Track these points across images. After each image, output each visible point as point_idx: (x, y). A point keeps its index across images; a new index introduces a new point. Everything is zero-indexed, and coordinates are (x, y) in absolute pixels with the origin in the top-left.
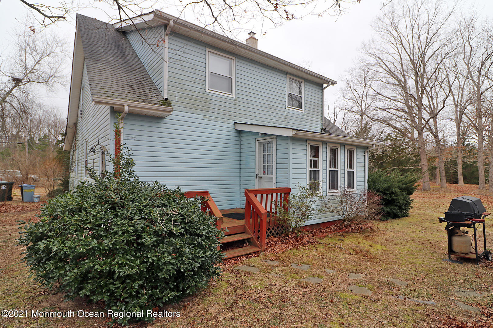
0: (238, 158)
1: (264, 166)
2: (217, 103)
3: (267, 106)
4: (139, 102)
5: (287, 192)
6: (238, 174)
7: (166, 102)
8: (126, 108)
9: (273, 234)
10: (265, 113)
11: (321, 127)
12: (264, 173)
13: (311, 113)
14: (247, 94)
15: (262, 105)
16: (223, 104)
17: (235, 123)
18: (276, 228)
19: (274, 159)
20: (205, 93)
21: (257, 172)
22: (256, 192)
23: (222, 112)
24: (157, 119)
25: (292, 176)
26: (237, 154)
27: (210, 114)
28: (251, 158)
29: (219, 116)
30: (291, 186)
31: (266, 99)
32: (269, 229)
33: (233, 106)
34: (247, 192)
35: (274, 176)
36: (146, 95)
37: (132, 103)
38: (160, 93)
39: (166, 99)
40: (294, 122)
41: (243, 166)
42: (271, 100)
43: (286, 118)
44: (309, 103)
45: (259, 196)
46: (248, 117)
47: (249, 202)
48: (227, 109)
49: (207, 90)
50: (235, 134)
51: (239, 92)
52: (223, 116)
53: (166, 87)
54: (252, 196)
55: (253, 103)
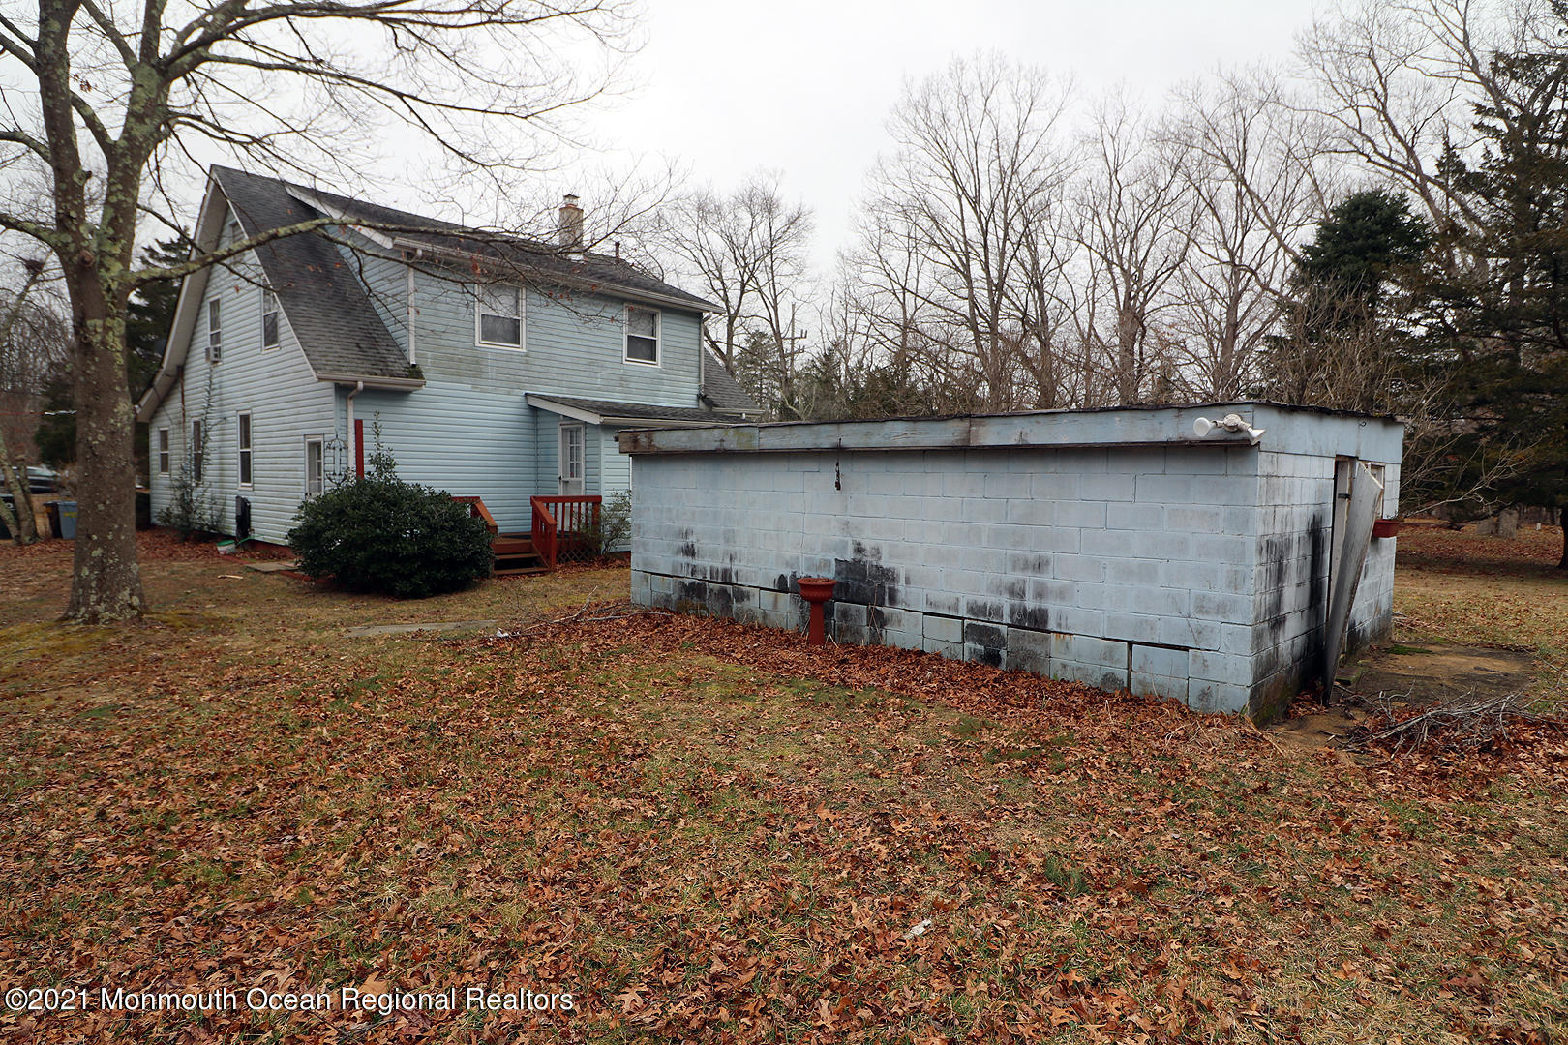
0: (533, 451)
1: (572, 465)
2: (495, 363)
3: (585, 362)
4: (376, 374)
5: (597, 501)
6: (533, 477)
7: (415, 372)
8: (361, 385)
9: (575, 559)
10: (581, 373)
11: (696, 391)
12: (572, 476)
13: (675, 367)
14: (547, 343)
15: (575, 360)
16: (505, 364)
17: (526, 394)
18: (579, 551)
19: (583, 455)
20: (474, 348)
21: (561, 474)
22: (547, 500)
23: (504, 377)
24: (399, 395)
25: (604, 478)
26: (532, 445)
27: (483, 382)
28: (553, 451)
29: (499, 384)
30: (604, 494)
31: (584, 349)
32: (560, 552)
33: (522, 366)
34: (534, 500)
35: (582, 479)
36: (384, 360)
37: (367, 377)
38: (402, 354)
39: (414, 365)
40: (639, 386)
41: (540, 464)
42: (592, 350)
43: (623, 380)
44: (671, 349)
45: (552, 505)
46: (550, 382)
47: (537, 516)
48: (512, 372)
49: (477, 344)
50: (526, 412)
51: (534, 341)
52: (505, 384)
53: (412, 347)
54: (542, 506)
55: (558, 358)
